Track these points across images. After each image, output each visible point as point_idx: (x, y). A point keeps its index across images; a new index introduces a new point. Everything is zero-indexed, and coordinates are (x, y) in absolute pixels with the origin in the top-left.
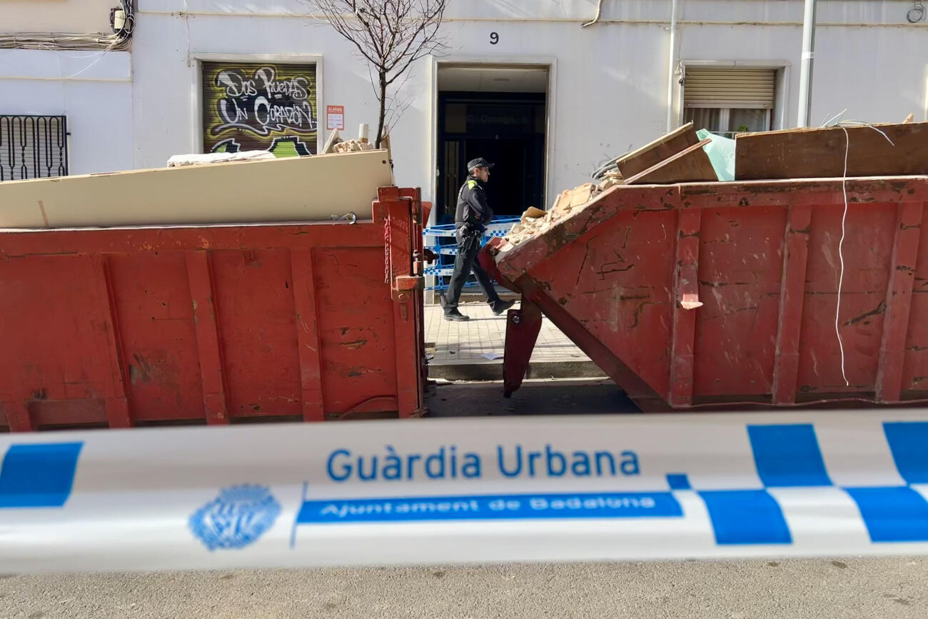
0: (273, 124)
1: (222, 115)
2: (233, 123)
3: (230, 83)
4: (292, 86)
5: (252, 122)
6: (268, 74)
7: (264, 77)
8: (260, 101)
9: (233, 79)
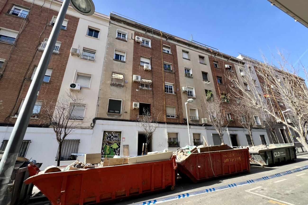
0: (113, 140)
1: (106, 139)
2: (107, 140)
3: (108, 134)
4: (117, 135)
5: (110, 140)
6: (114, 133)
7: (113, 133)
8: (112, 137)
9: (108, 133)
